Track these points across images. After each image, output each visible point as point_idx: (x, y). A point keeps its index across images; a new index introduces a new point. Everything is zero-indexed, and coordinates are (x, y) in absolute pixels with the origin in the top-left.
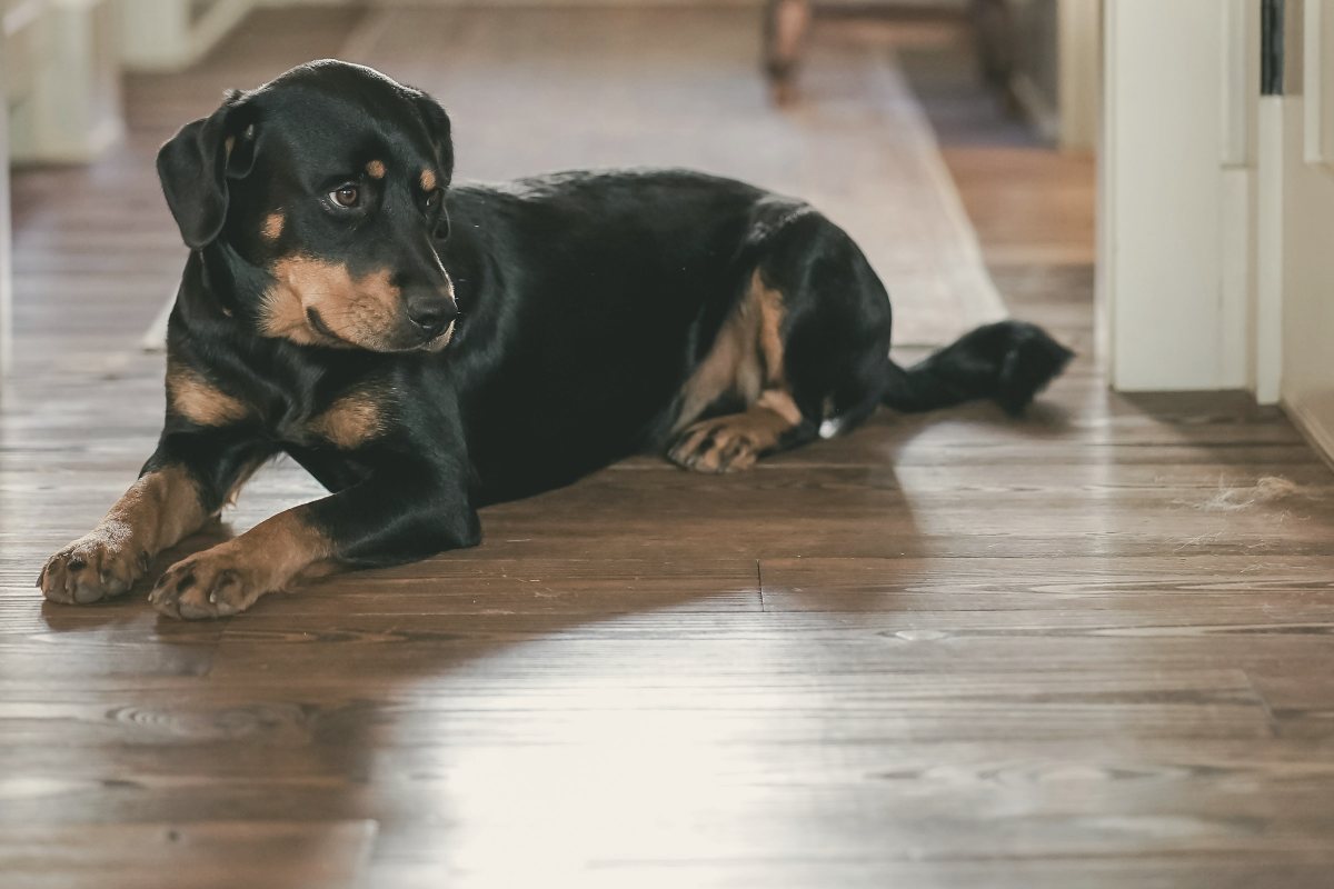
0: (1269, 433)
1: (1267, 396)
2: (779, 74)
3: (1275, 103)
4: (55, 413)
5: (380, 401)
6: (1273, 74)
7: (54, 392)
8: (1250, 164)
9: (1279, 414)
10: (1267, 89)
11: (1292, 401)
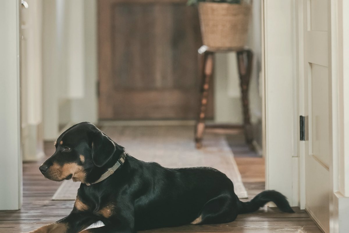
0: (303, 215)
1: (302, 208)
2: (198, 141)
3: (303, 142)
4: (33, 213)
5: (111, 209)
6: (303, 136)
7: (32, 209)
8: (298, 156)
9: (305, 212)
10: (301, 139)
11: (308, 209)
